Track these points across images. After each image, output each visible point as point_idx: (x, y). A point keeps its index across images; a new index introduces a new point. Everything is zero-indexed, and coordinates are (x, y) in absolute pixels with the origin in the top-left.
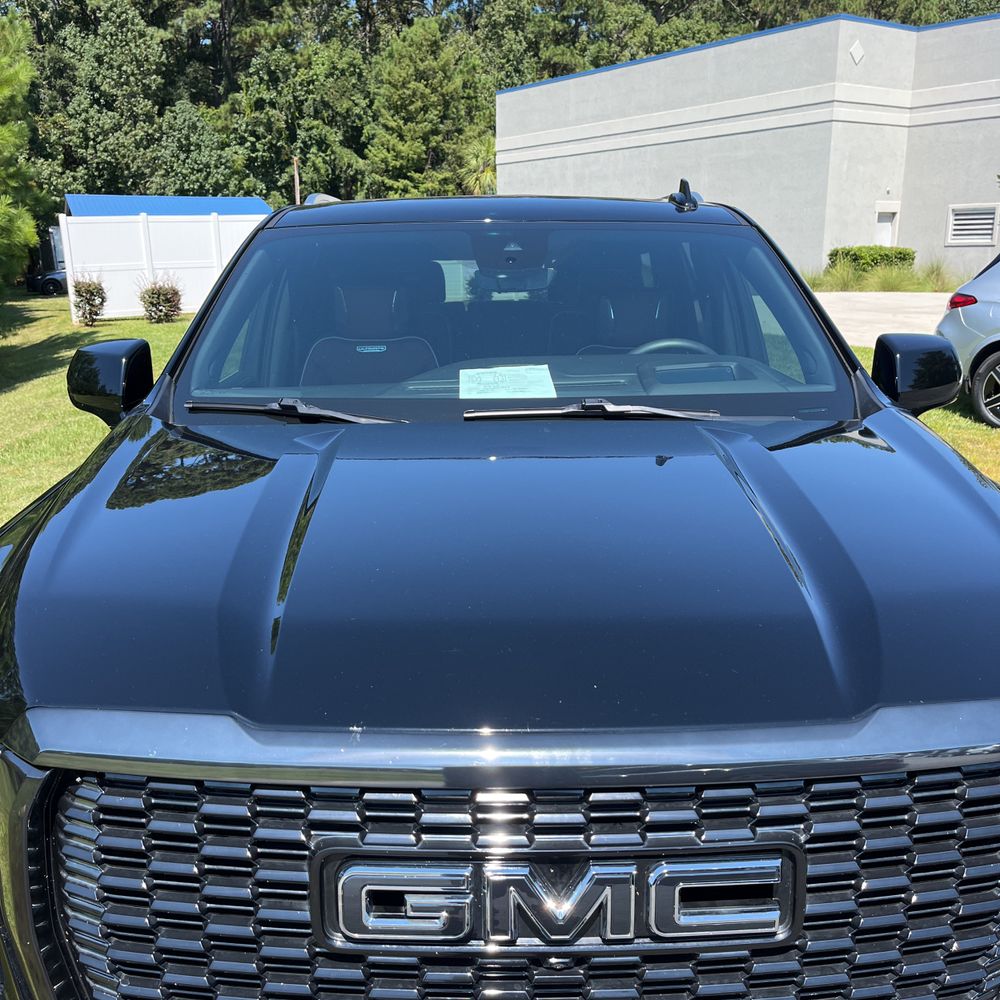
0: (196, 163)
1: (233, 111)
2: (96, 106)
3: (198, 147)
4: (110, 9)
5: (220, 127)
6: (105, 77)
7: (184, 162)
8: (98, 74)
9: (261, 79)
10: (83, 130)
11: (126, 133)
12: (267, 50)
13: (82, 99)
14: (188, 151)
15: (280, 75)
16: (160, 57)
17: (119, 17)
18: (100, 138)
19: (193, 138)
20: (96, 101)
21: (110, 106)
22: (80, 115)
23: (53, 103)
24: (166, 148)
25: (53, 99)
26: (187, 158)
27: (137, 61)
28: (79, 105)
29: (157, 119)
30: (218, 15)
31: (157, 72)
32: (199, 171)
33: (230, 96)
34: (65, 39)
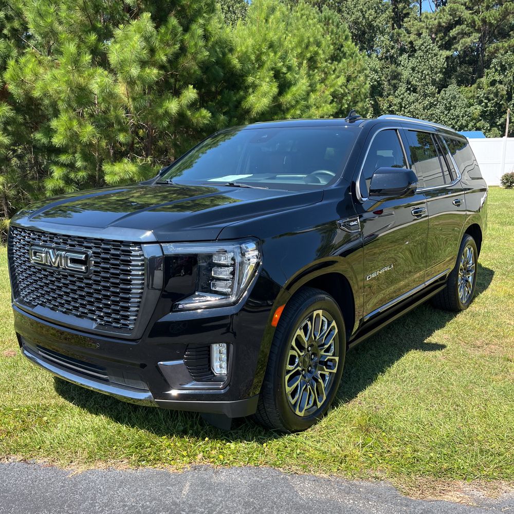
0: (452, 115)
1: (479, 87)
2: (408, 92)
3: (455, 107)
4: (422, 45)
5: (470, 97)
6: (414, 77)
7: (446, 115)
8: (412, 76)
9: (496, 70)
10: (400, 104)
11: (420, 103)
12: (502, 55)
13: (402, 88)
14: (450, 110)
15: (507, 67)
16: (443, 65)
17: (426, 48)
18: (407, 106)
19: (453, 103)
20: (408, 89)
21: (415, 91)
22: (400, 96)
23: (389, 92)
24: (438, 109)
25: (389, 90)
26: (448, 113)
27: (431, 68)
28: (400, 92)
29: (436, 95)
30: (478, 40)
31: (440, 72)
32: (454, 119)
33: (478, 80)
34: (401, 61)
